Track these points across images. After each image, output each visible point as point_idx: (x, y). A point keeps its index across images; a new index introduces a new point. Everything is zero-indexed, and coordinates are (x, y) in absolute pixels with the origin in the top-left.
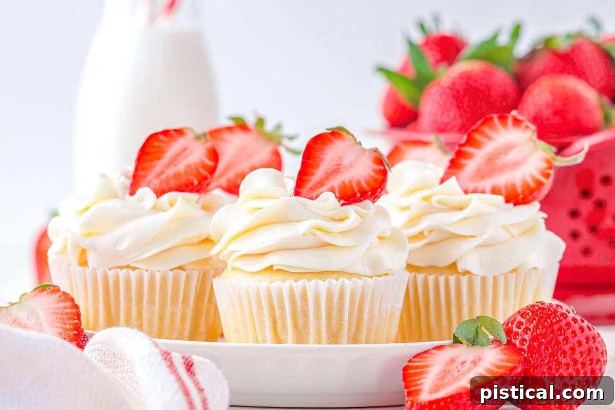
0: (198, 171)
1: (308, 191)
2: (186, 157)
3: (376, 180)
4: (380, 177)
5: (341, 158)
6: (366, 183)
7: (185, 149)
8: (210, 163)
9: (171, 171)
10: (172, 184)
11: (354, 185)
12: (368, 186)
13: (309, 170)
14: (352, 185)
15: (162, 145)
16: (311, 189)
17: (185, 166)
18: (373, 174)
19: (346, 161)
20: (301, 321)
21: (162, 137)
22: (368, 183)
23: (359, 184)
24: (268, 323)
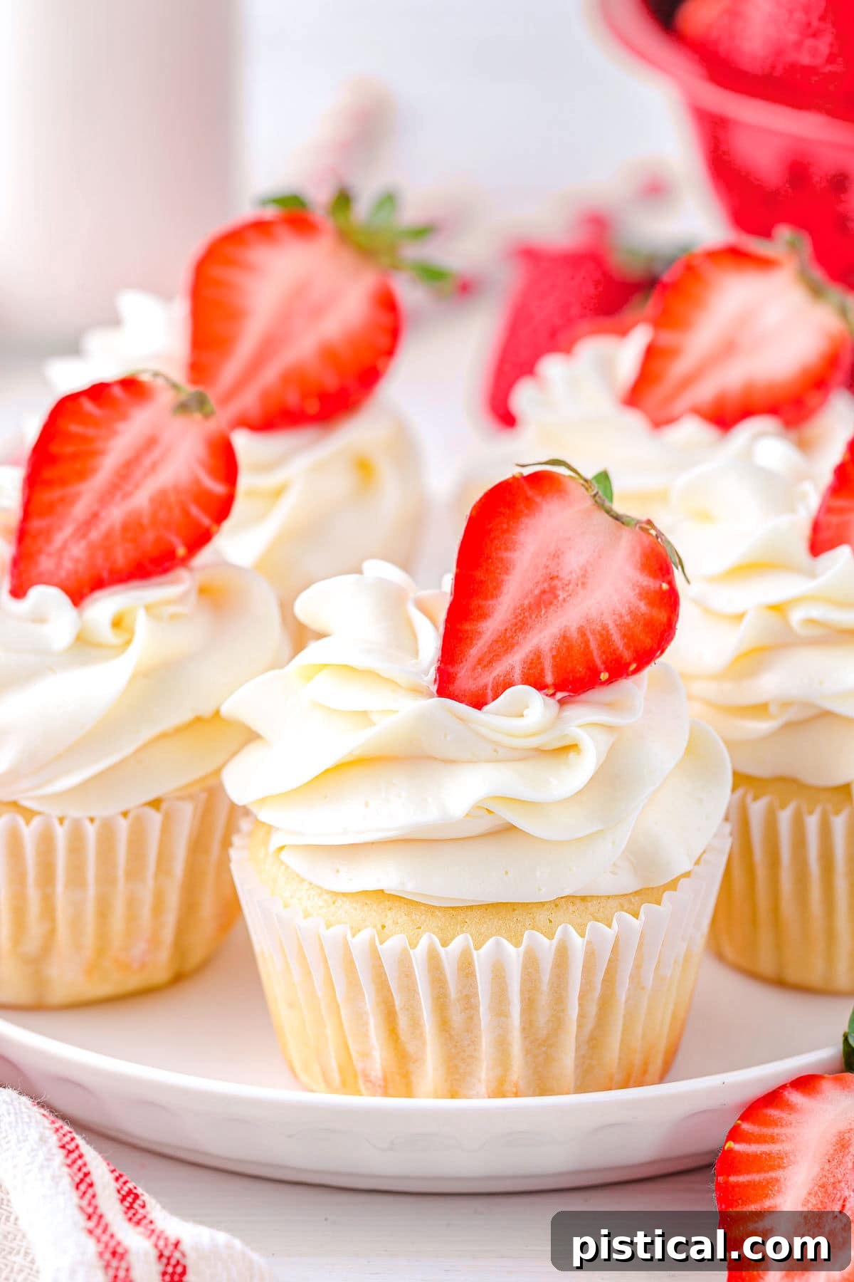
0: (187, 513)
1: (474, 669)
2: (154, 467)
3: (649, 624)
4: (662, 616)
5: (556, 555)
6: (624, 636)
7: (151, 442)
8: (219, 488)
9: (115, 514)
10: (122, 556)
11: (593, 645)
12: (627, 646)
13: (476, 602)
14: (587, 643)
15: (91, 432)
16: (480, 661)
17: (152, 500)
18: (643, 607)
19: (573, 562)
20: (457, 1018)
21: (88, 406)
22: (628, 637)
23: (605, 639)
24: (374, 1024)
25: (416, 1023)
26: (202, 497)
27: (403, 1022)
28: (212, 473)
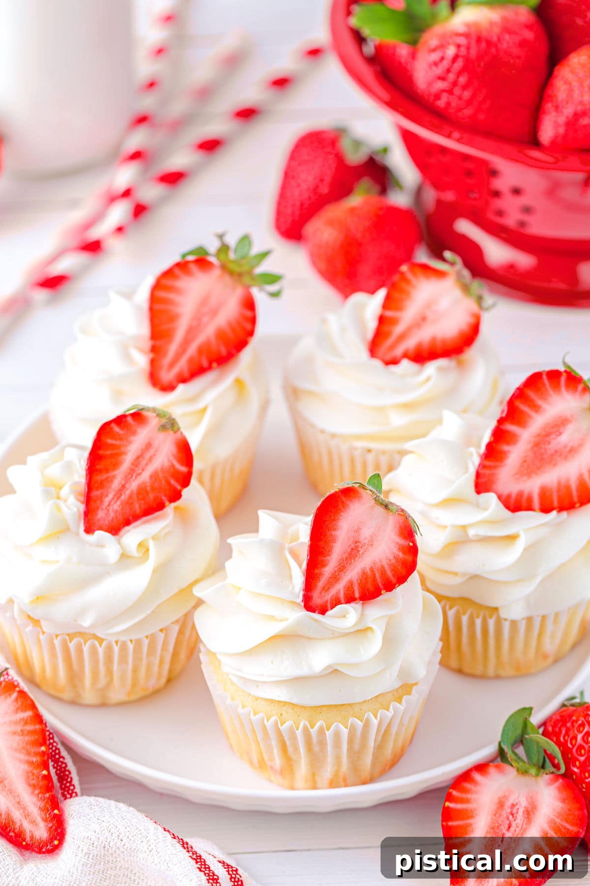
0: (169, 484)
1: (321, 593)
2: (150, 459)
3: (404, 563)
4: (409, 558)
5: (358, 530)
6: (392, 570)
7: (149, 446)
8: (184, 469)
9: (134, 485)
10: (137, 508)
11: (378, 576)
12: (394, 575)
13: (320, 558)
14: (374, 575)
15: (117, 443)
16: (324, 588)
17: (151, 477)
18: (401, 555)
19: (366, 533)
20: (316, 749)
21: (116, 429)
22: (394, 570)
23: (383, 572)
24: (276, 751)
25: (296, 749)
26: (175, 474)
27: (290, 750)
28: (180, 462)
